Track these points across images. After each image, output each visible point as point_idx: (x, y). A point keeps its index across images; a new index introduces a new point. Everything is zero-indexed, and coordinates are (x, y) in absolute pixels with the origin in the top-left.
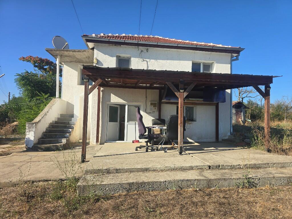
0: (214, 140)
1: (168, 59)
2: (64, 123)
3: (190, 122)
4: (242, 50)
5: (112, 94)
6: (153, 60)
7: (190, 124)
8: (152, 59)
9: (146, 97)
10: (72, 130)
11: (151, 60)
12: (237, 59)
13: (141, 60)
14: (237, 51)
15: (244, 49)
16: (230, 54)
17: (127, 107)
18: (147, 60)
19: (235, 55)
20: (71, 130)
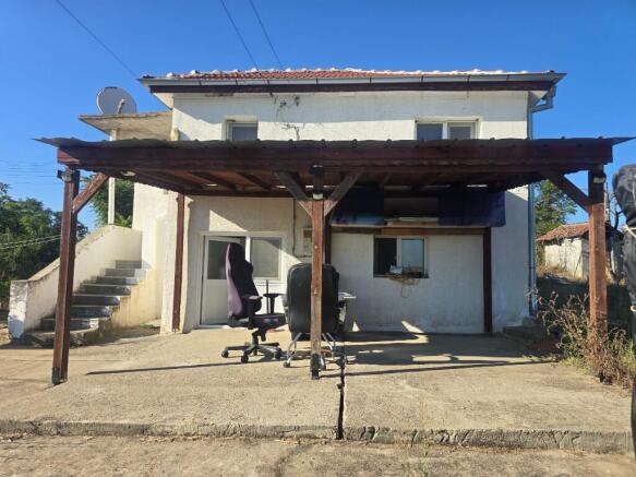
0: (480, 328)
1: (349, 119)
2: (115, 281)
3: (410, 280)
4: (558, 80)
5: (212, 213)
6: (313, 125)
7: (409, 284)
8: (310, 122)
9: (295, 217)
10: (123, 299)
11: (307, 125)
12: (548, 106)
13: (283, 125)
14: (547, 83)
15: (565, 74)
16: (525, 93)
17: (248, 242)
18: (297, 125)
19: (540, 94)
20: (119, 297)
